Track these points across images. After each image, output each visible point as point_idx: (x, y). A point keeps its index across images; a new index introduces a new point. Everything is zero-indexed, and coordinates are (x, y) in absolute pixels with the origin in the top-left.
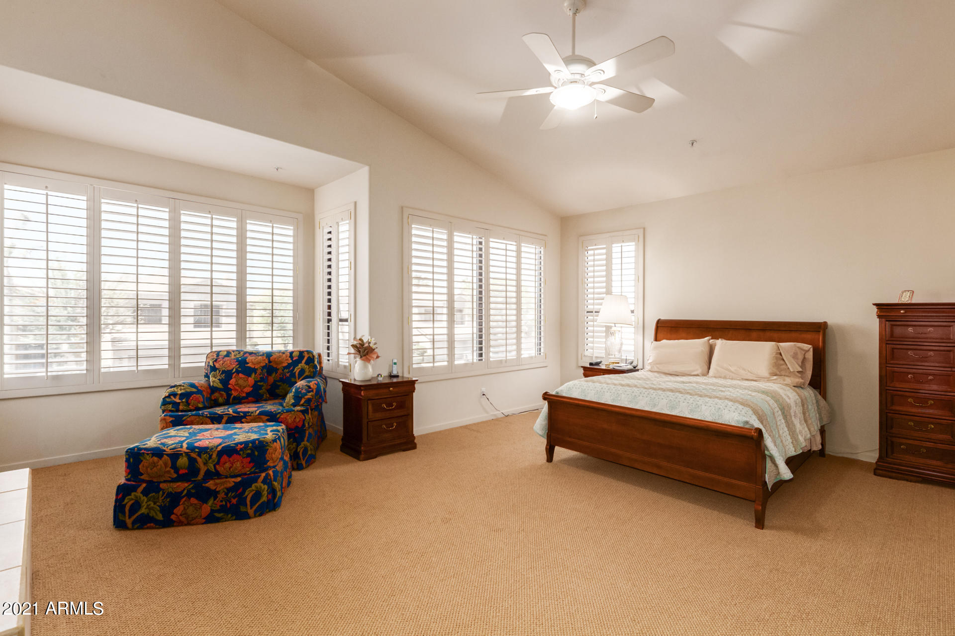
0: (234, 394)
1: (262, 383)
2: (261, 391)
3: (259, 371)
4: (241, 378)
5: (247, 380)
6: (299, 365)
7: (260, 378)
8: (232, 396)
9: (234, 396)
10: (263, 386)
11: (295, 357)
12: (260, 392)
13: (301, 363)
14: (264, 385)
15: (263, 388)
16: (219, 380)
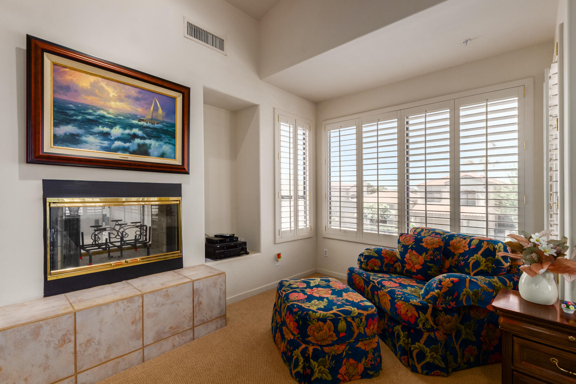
0: (407, 267)
1: (431, 265)
2: (430, 272)
3: (430, 252)
4: (414, 254)
5: (418, 258)
6: (475, 255)
7: (430, 259)
8: (405, 269)
9: (407, 269)
10: (431, 267)
11: (473, 245)
12: (428, 272)
13: (477, 253)
14: (434, 267)
15: (432, 269)
16: (400, 251)
